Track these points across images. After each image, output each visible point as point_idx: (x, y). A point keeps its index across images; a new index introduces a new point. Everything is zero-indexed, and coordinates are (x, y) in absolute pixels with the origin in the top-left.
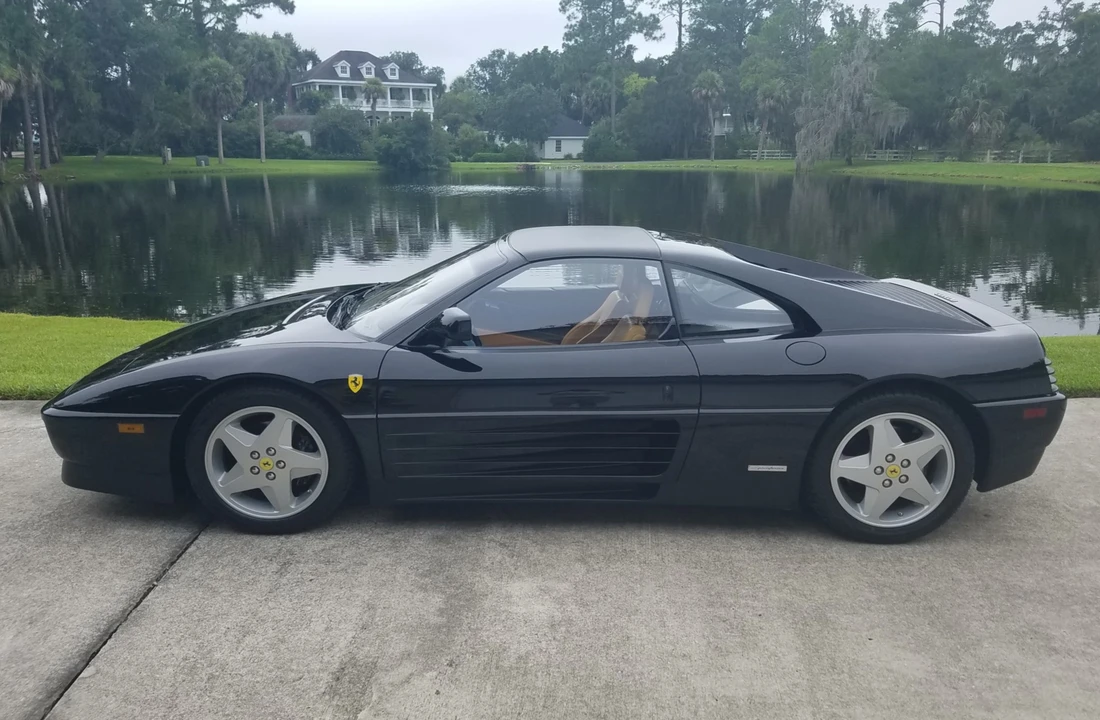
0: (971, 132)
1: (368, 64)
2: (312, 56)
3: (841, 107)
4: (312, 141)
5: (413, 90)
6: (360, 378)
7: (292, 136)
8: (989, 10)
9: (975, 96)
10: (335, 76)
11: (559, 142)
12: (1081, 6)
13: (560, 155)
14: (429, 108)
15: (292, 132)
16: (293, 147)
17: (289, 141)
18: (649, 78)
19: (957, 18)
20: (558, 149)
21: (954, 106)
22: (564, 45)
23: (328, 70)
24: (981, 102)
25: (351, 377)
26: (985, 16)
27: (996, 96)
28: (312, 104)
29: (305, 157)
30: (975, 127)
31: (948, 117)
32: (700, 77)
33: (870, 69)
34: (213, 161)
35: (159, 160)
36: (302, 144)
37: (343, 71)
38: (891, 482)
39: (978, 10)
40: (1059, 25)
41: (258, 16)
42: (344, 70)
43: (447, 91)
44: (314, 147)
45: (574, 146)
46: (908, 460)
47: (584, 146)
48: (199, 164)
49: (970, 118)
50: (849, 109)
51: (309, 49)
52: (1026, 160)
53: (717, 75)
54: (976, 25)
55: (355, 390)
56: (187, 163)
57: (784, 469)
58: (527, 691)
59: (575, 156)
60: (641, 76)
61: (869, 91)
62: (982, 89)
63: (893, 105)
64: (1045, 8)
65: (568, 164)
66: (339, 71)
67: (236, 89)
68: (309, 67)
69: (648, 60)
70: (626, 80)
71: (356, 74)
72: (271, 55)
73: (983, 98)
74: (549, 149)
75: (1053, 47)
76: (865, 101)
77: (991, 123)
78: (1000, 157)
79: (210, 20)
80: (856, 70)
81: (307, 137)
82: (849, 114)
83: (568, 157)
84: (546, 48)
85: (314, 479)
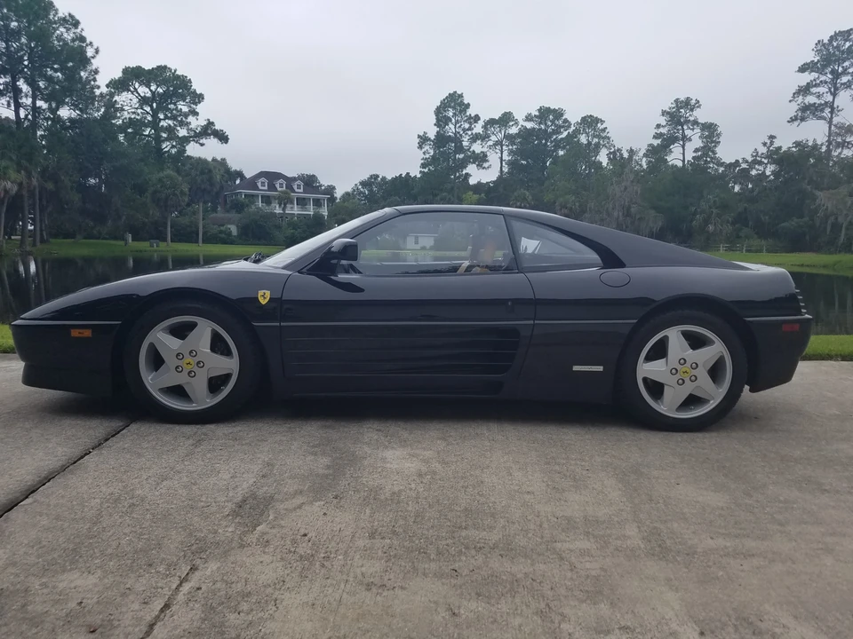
0: (708, 232)
1: (281, 181)
2: (240, 174)
3: (616, 214)
4: (238, 231)
5: (313, 200)
6: (268, 294)
7: (222, 228)
8: (717, 149)
9: (710, 207)
10: (257, 189)
11: (417, 238)
12: (780, 148)
13: (418, 247)
14: (325, 212)
15: (223, 225)
16: (223, 236)
17: (221, 232)
18: (480, 194)
19: (694, 155)
20: (417, 243)
21: (695, 214)
22: (421, 172)
23: (252, 183)
24: (714, 211)
25: (261, 293)
26: (714, 153)
27: (724, 207)
28: (239, 207)
29: (232, 243)
30: (711, 228)
31: (692, 221)
32: (516, 194)
33: (635, 188)
34: (163, 245)
35: (122, 243)
36: (230, 234)
37: (263, 186)
38: (683, 380)
39: (710, 149)
40: (766, 161)
41: (202, 145)
42: (263, 184)
43: (338, 201)
44: (240, 236)
45: (428, 241)
46: (696, 364)
47: (435, 241)
48: (152, 246)
49: (706, 222)
50: (621, 214)
51: (238, 170)
52: (748, 251)
53: (527, 193)
54: (709, 159)
55: (263, 302)
56: (144, 245)
57: (600, 368)
58: (400, 513)
59: (428, 247)
60: (475, 193)
61: (636, 203)
62: (715, 202)
63: (653, 212)
64: (756, 149)
65: (423, 252)
66: (259, 185)
67: (182, 193)
68: (238, 182)
69: (479, 183)
70: (464, 196)
71: (272, 187)
72: (210, 171)
73: (716, 208)
74: (410, 243)
75: (763, 175)
76: (632, 210)
77: (722, 226)
78: (729, 249)
79: (166, 146)
80: (626, 188)
81: (234, 229)
82: (621, 218)
83: (423, 248)
84: (408, 174)
85: (227, 377)
